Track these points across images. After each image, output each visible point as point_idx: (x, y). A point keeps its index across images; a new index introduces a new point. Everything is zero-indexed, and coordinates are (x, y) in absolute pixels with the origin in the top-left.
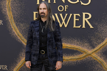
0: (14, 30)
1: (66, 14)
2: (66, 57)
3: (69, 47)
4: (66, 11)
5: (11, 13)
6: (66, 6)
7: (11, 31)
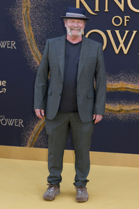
0: (35, 58)
1: (127, 32)
2: (125, 106)
3: (131, 89)
4: (125, 25)
5: (31, 28)
6: (126, 17)
7: (31, 60)
